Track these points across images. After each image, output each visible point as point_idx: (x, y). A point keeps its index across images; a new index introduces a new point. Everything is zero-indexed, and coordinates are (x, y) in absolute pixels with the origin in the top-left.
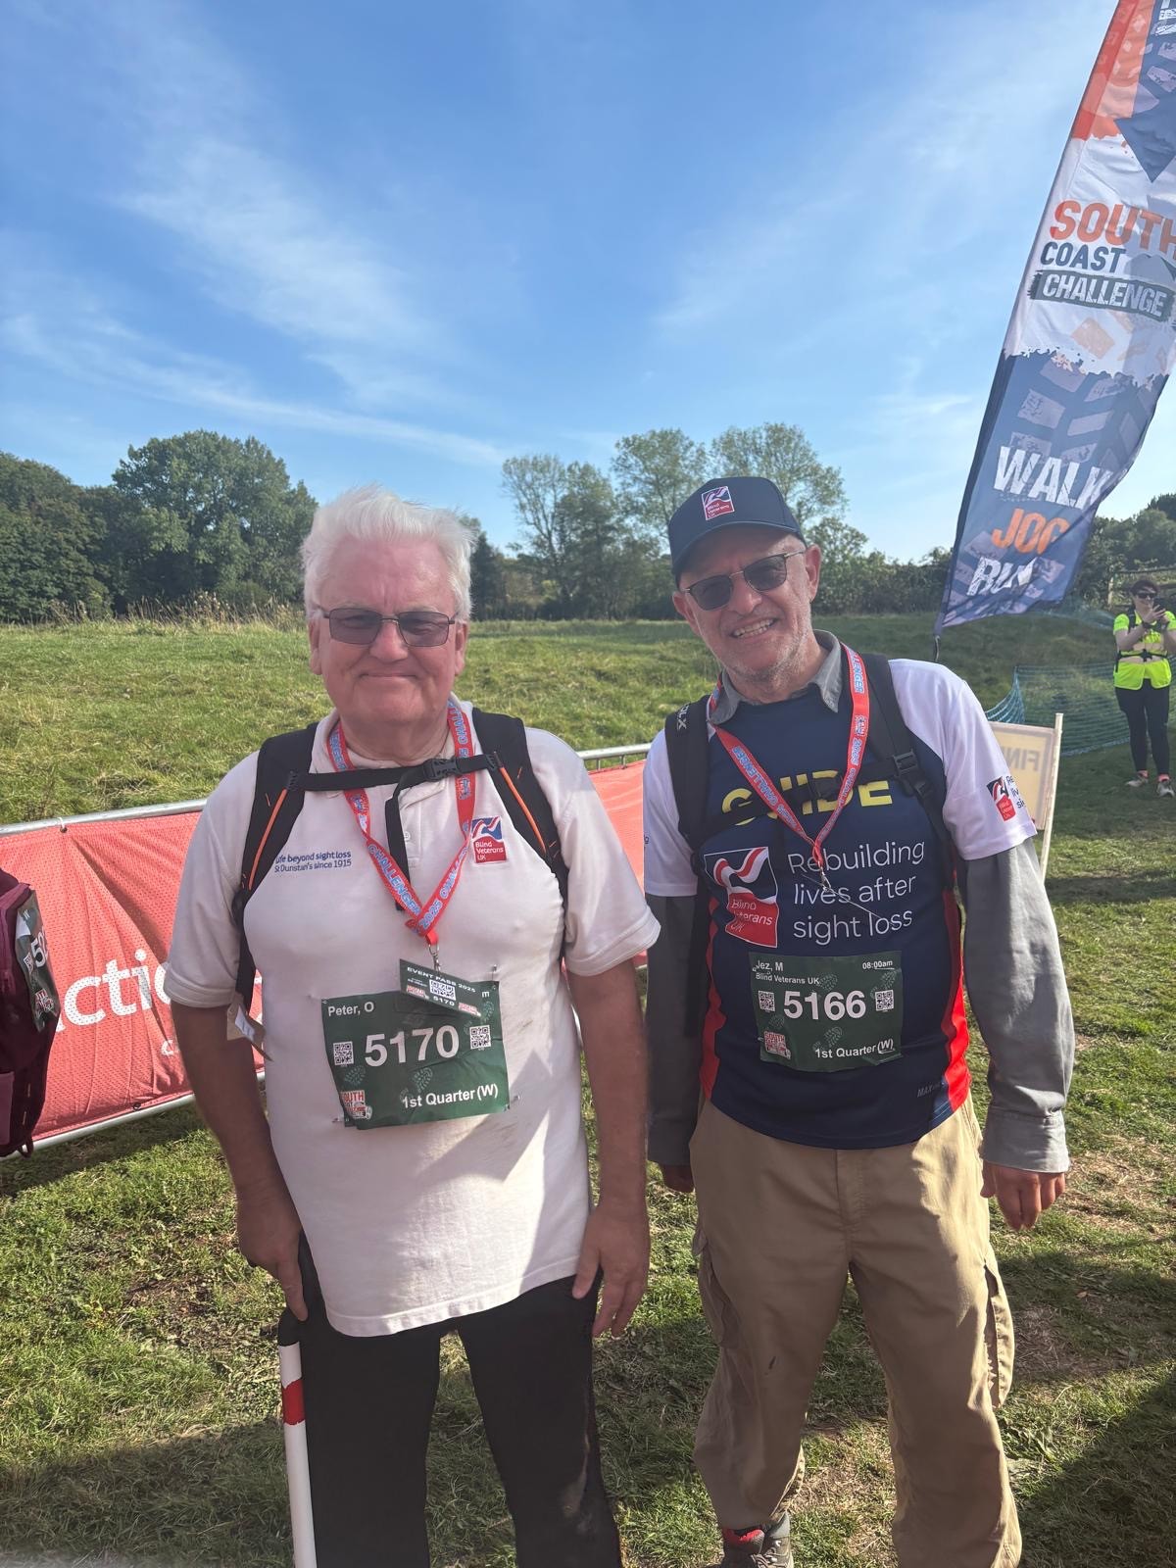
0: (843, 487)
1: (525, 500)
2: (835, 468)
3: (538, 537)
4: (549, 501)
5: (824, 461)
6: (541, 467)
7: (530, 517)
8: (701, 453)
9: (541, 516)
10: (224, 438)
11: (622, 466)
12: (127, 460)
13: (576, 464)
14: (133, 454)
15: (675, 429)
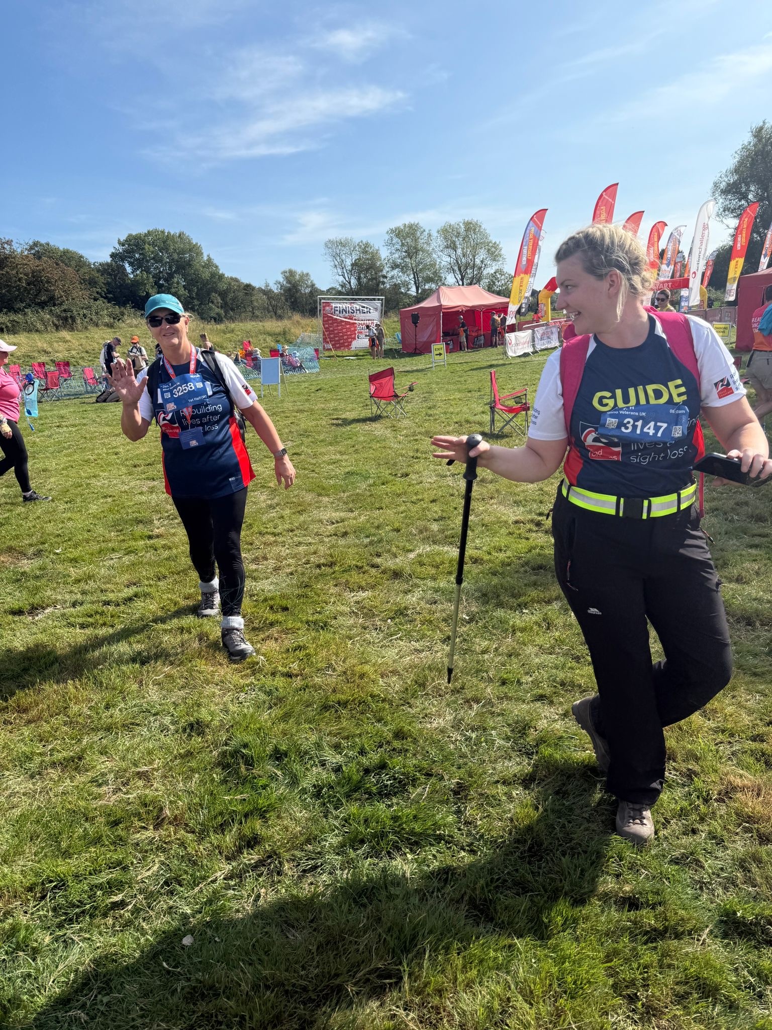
0: (502, 252)
1: (337, 263)
2: (498, 243)
3: (342, 282)
4: (348, 262)
5: (493, 239)
6: (342, 244)
7: (340, 271)
8: (430, 235)
9: (345, 271)
10: (169, 233)
11: (390, 243)
12: (117, 246)
13: (362, 242)
14: (120, 243)
15: (416, 222)
